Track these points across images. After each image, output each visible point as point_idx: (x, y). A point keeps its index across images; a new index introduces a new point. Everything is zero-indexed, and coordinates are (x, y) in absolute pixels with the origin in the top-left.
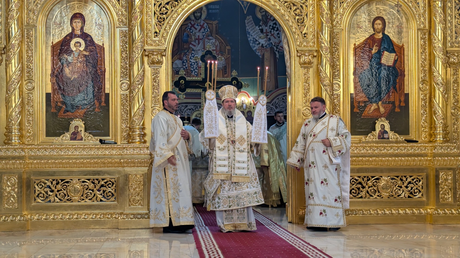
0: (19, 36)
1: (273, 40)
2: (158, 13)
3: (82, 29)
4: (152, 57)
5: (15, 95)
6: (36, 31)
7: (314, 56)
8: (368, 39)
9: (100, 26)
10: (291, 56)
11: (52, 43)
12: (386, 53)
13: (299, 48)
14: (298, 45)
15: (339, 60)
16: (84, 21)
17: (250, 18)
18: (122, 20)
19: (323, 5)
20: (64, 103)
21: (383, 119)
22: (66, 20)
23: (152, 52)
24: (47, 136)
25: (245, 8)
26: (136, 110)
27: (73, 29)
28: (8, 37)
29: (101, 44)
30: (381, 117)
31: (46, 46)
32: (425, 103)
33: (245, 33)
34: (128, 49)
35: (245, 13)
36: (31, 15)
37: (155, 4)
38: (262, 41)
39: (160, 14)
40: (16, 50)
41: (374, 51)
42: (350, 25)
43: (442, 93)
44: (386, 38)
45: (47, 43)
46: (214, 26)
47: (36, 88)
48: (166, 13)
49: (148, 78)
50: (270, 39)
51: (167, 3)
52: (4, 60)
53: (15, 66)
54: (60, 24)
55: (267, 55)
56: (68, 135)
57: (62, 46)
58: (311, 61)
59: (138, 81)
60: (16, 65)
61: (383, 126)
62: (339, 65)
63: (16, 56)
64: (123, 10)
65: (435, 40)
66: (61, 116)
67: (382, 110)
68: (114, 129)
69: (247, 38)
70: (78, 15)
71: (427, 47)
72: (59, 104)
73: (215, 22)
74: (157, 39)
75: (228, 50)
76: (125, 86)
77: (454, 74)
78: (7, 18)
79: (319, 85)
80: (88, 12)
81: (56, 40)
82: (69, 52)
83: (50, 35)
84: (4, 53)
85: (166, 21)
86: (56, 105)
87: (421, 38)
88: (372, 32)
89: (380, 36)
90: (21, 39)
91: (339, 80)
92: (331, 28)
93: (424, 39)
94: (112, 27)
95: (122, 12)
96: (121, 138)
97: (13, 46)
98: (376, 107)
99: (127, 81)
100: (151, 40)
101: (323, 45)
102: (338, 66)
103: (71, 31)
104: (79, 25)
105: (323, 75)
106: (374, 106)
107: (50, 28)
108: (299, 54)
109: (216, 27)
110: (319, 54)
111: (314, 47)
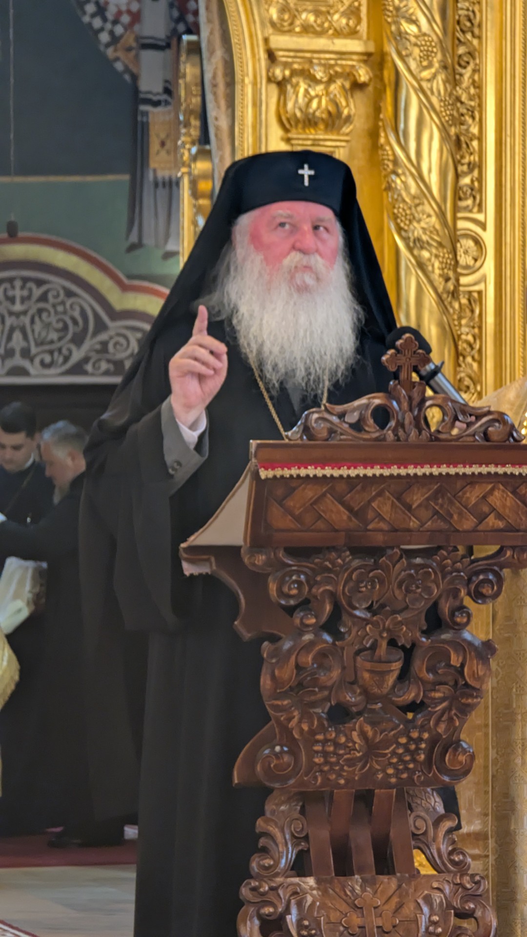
7: (357, 86)
10: (238, 76)
13: (279, 41)
14: (273, 24)
15: (477, 111)
58: (339, 113)
62: (480, 138)
91: (480, 217)
101: (412, 29)
102: (475, 143)
105: (408, 186)
108: (278, 72)
110: (388, 74)
111: (353, 33)
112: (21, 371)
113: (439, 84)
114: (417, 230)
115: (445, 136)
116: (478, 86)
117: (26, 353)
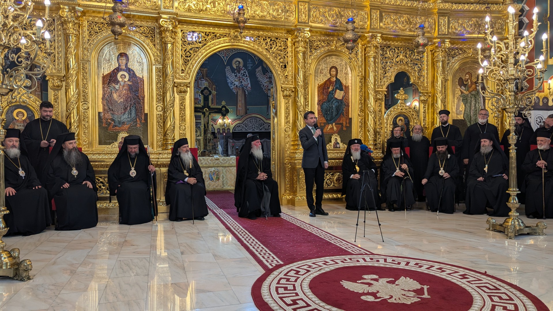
0: (76, 67)
1: (244, 83)
2: (184, 56)
3: (126, 64)
4: (180, 87)
5: (74, 113)
6: (90, 65)
7: (293, 91)
8: (326, 81)
9: (141, 63)
11: (103, 74)
12: (338, 91)
13: (283, 86)
14: (282, 83)
15: (308, 94)
16: (128, 59)
17: (228, 68)
18: (157, 60)
19: (299, 56)
20: (113, 120)
21: (336, 134)
22: (114, 58)
23: (180, 84)
24: (99, 144)
25: (225, 61)
26: (168, 126)
27: (119, 65)
28: (67, 68)
29: (141, 77)
30: (334, 133)
31: (98, 77)
32: (362, 124)
33: (225, 78)
34: (162, 81)
35: (225, 64)
36: (86, 52)
37: (181, 50)
38: (237, 83)
39: (186, 57)
40: (74, 78)
41: (330, 89)
42: (315, 70)
43: (373, 118)
44: (338, 80)
45: (98, 74)
46: (205, 71)
47: (90, 108)
48: (190, 56)
49: (177, 103)
50: (241, 82)
51: (191, 49)
52: (64, 86)
53: (73, 91)
54: (109, 60)
55: (240, 93)
56: (117, 144)
57: (110, 77)
58: (290, 95)
59: (170, 105)
60: (75, 90)
61: (336, 139)
62: (309, 98)
63: (74, 83)
64: (158, 52)
65: (369, 83)
66: (110, 129)
67: (335, 128)
68: (151, 140)
69: (227, 81)
70: (123, 55)
71: (363, 88)
72: (109, 121)
73: (205, 69)
74: (183, 75)
75: (214, 88)
76: (160, 109)
77: (379, 106)
78: (66, 54)
79: (296, 111)
80: (131, 52)
81: (106, 73)
82: (117, 82)
83: (101, 68)
84: (64, 81)
85: (190, 62)
86: (107, 121)
87: (360, 82)
88: (329, 76)
89: (334, 79)
90: (78, 71)
92: (304, 72)
93: (361, 82)
94: (150, 65)
95: (157, 54)
96: (157, 146)
97: (72, 75)
98: (332, 127)
99: (161, 105)
100: (179, 75)
101: (300, 84)
103: (117, 66)
104: (124, 62)
105: (299, 104)
106: (330, 126)
107: (101, 63)
108: (282, 90)
109: (206, 72)
110: (297, 90)
111: (292, 85)
112: (254, 130)
113: (303, 91)
114: (300, 110)
115: (304, 97)
116: (308, 91)
117: (254, 128)
